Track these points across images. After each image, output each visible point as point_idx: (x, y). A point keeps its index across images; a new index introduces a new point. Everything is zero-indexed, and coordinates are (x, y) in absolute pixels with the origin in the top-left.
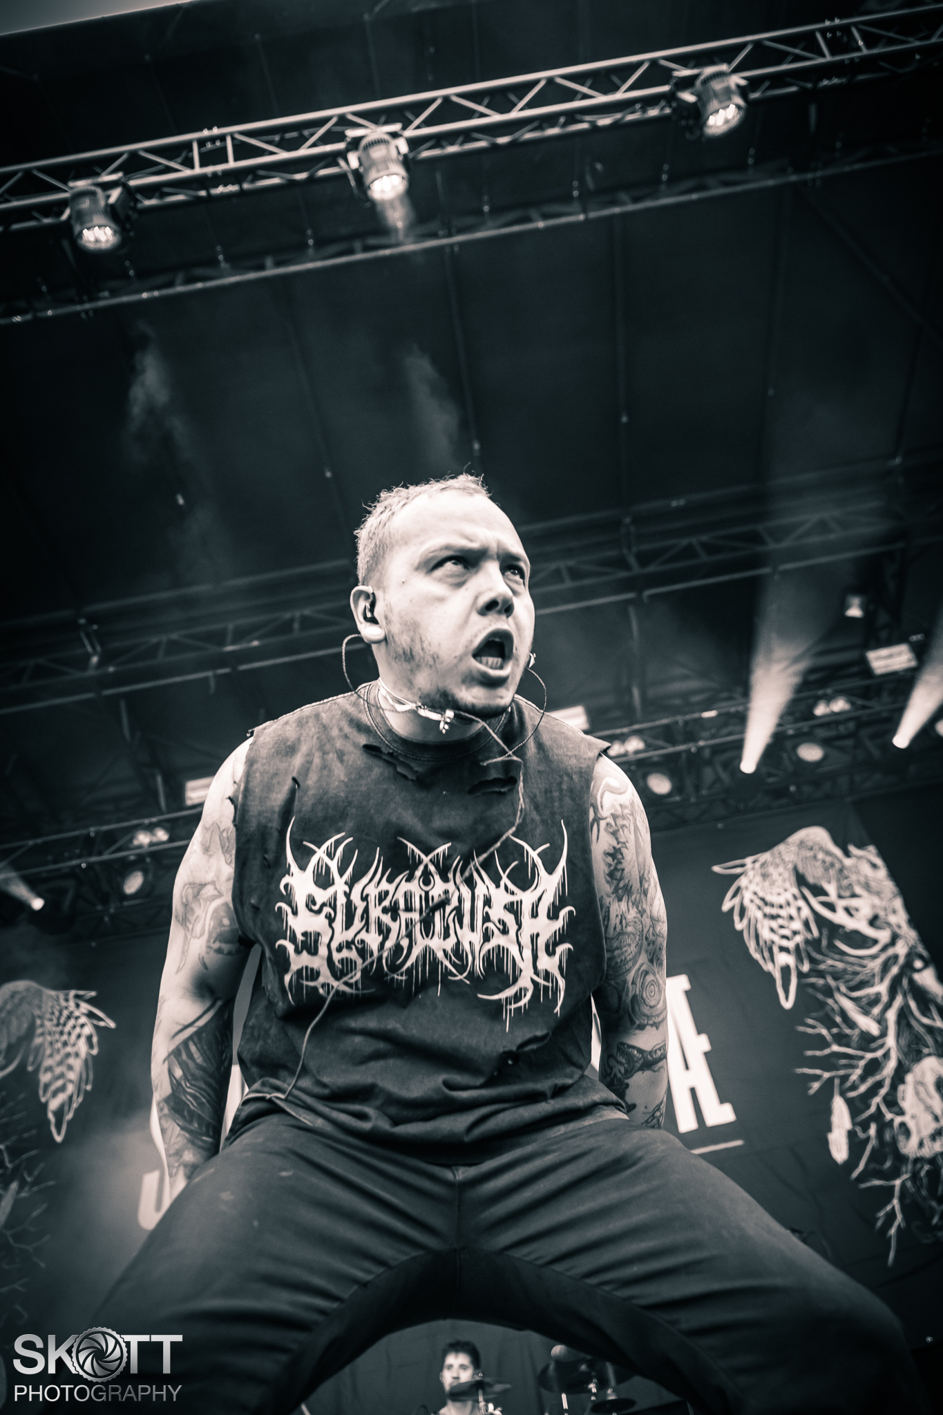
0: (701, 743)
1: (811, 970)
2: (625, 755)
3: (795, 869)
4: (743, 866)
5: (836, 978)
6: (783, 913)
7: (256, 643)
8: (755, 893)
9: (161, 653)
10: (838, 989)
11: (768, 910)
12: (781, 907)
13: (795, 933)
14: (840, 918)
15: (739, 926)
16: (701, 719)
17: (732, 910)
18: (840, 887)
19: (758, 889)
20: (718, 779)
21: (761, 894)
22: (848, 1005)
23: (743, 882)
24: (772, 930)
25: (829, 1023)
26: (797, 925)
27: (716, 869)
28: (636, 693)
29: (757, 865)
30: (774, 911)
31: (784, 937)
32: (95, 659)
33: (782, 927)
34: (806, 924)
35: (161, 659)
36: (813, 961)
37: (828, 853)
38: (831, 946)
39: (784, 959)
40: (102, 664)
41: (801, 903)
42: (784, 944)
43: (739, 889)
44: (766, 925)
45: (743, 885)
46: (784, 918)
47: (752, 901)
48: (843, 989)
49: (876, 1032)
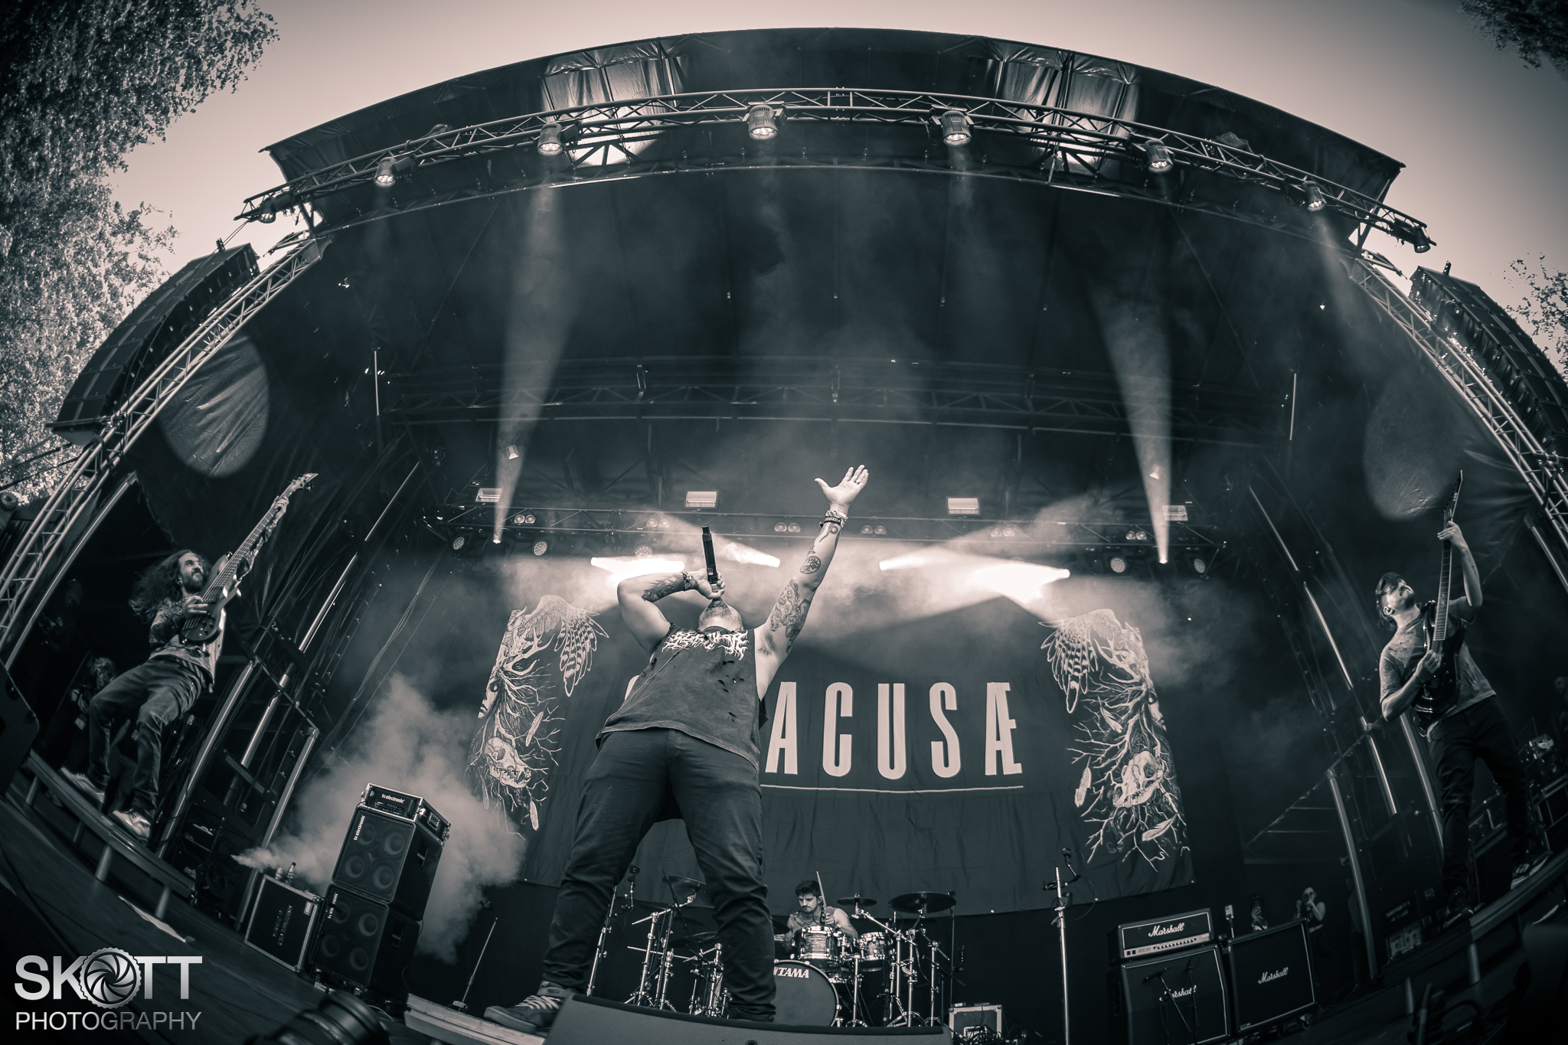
1: (1088, 693)
3: (1092, 627)
4: (1058, 624)
5: (1102, 699)
6: (1078, 654)
7: (754, 403)
8: (1063, 642)
9: (686, 397)
10: (1104, 704)
11: (1069, 652)
12: (1078, 651)
13: (1084, 667)
14: (1114, 661)
15: (1050, 659)
17: (1048, 648)
18: (1116, 644)
19: (1065, 638)
21: (1067, 642)
22: (1106, 714)
23: (1058, 632)
25: (1092, 726)
26: (1086, 663)
27: (1041, 623)
29: (1068, 624)
30: (1073, 653)
32: (642, 393)
33: (1076, 663)
34: (1092, 662)
36: (1092, 686)
37: (1112, 623)
38: (1106, 677)
39: (1074, 685)
40: (644, 397)
41: (1092, 648)
42: (1076, 674)
43: (1053, 637)
44: (1066, 660)
45: (1056, 636)
46: (1079, 658)
47: (1060, 646)
48: (1107, 705)
49: (1120, 731)
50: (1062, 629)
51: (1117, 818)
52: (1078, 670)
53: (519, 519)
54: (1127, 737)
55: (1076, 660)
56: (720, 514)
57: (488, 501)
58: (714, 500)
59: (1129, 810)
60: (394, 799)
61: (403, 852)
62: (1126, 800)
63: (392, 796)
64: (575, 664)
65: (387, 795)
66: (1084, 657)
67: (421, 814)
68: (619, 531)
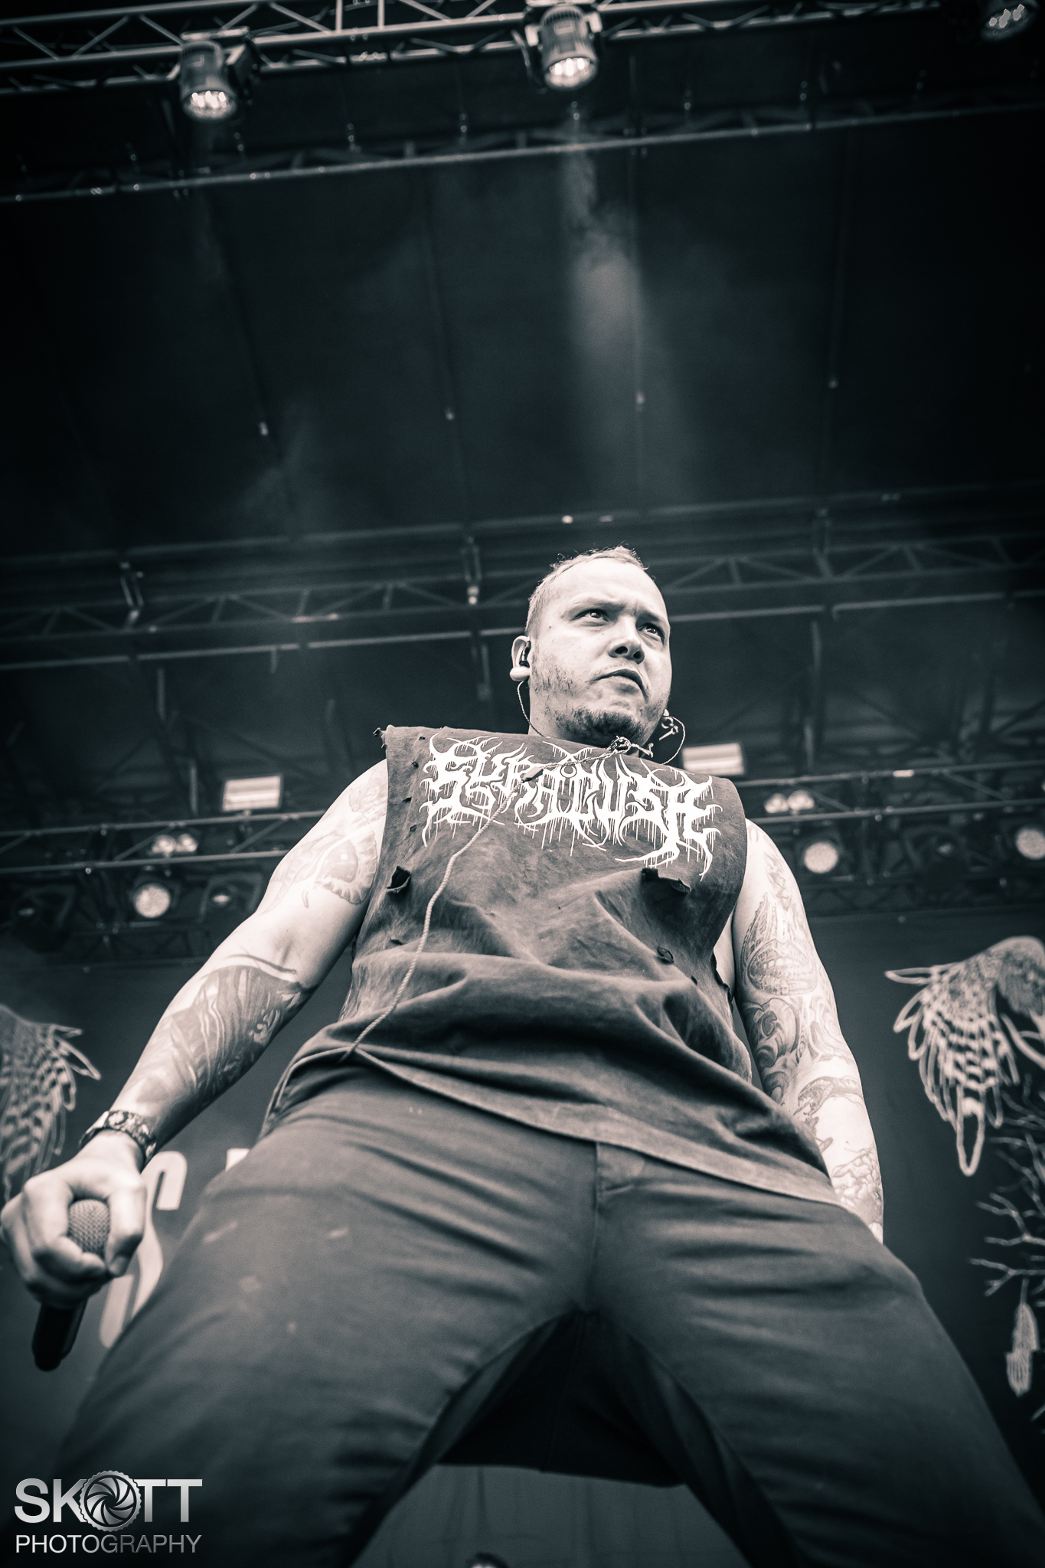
0: (889, 810)
2: (788, 813)
4: (927, 975)
7: (334, 617)
9: (216, 615)
15: (913, 1055)
16: (892, 778)
17: (907, 1030)
19: (944, 1009)
20: (906, 859)
21: (947, 1016)
23: (925, 996)
27: (891, 975)
28: (809, 733)
29: (946, 978)
32: (134, 615)
35: (215, 623)
40: (140, 621)
50: (936, 988)
56: (284, 818)
58: (277, 793)
68: (102, 864)
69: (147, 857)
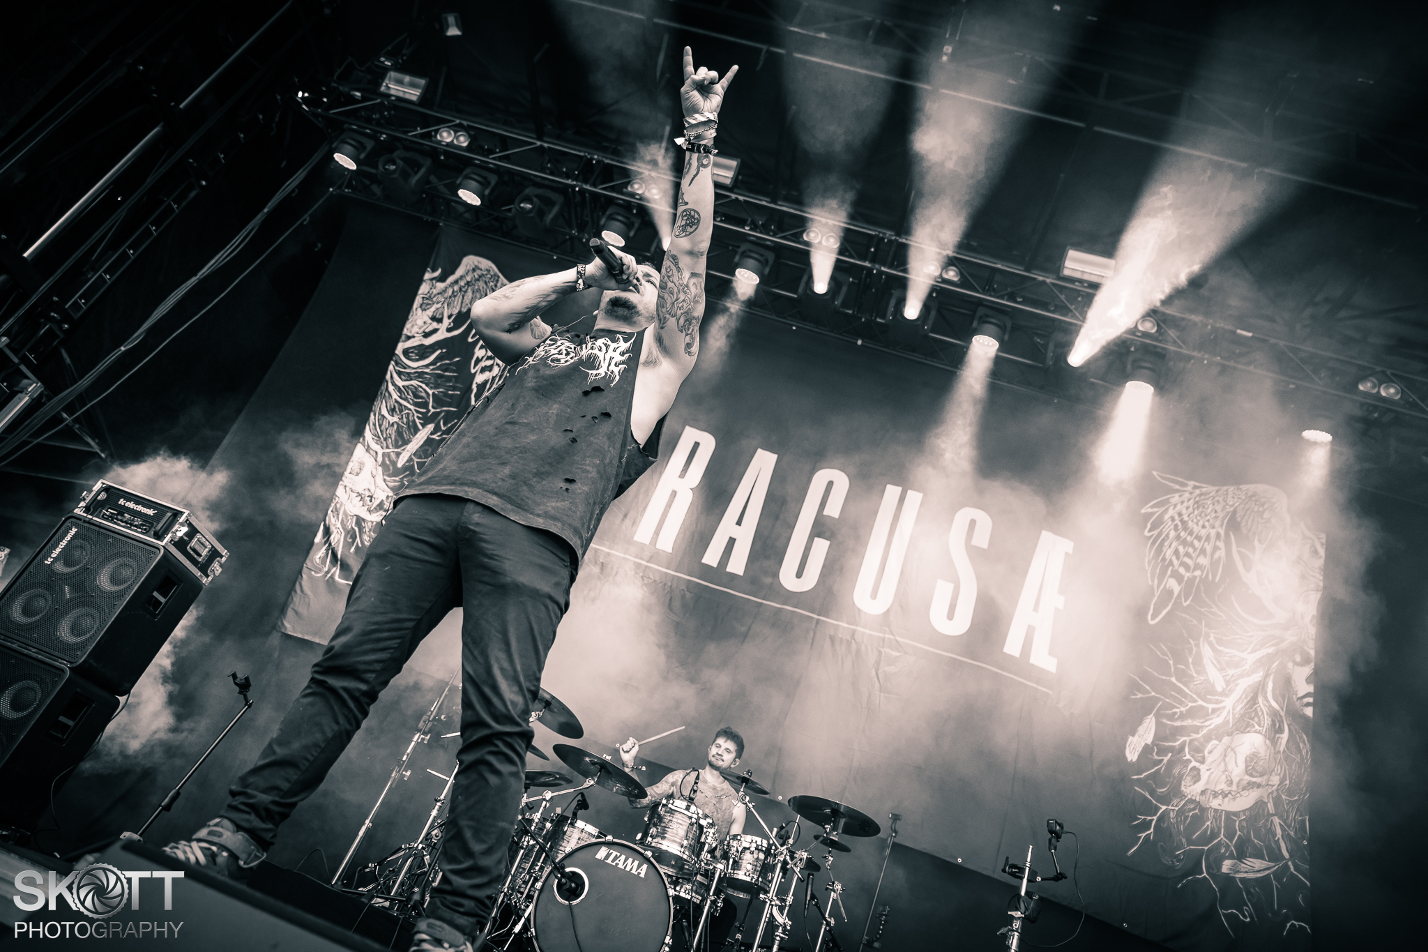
1: (1192, 607)
3: (1234, 512)
4: (1184, 485)
5: (1211, 626)
6: (1196, 542)
8: (1180, 514)
10: (1207, 636)
11: (1184, 534)
12: (1199, 538)
13: (1197, 567)
14: (1250, 577)
15: (1146, 535)
17: (1150, 517)
19: (1184, 511)
21: (1186, 518)
22: (1208, 652)
23: (1175, 498)
24: (1176, 552)
25: (1179, 657)
26: (1205, 561)
27: (1156, 475)
29: (1198, 492)
30: (1189, 539)
31: (1183, 564)
33: (1187, 555)
34: (1214, 564)
36: (1198, 599)
38: (1225, 599)
39: (1173, 584)
41: (1221, 544)
42: (1182, 570)
43: (1167, 501)
44: (1174, 544)
45: (1173, 501)
46: (1195, 550)
47: (1173, 519)
48: (1212, 638)
49: (1219, 689)
50: (1187, 495)
51: (1181, 812)
52: (1187, 567)
53: (445, 134)
54: (1229, 703)
55: (1191, 550)
56: (733, 196)
57: (401, 94)
58: (730, 174)
59: (1203, 810)
60: (140, 508)
61: (129, 587)
62: (1203, 793)
63: (137, 503)
64: (492, 366)
65: (128, 500)
66: (1203, 552)
67: (180, 534)
68: (588, 187)
69: (622, 194)
